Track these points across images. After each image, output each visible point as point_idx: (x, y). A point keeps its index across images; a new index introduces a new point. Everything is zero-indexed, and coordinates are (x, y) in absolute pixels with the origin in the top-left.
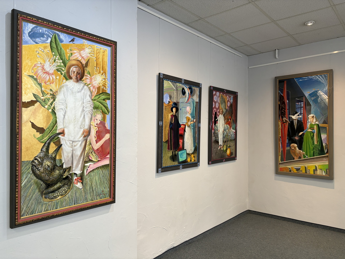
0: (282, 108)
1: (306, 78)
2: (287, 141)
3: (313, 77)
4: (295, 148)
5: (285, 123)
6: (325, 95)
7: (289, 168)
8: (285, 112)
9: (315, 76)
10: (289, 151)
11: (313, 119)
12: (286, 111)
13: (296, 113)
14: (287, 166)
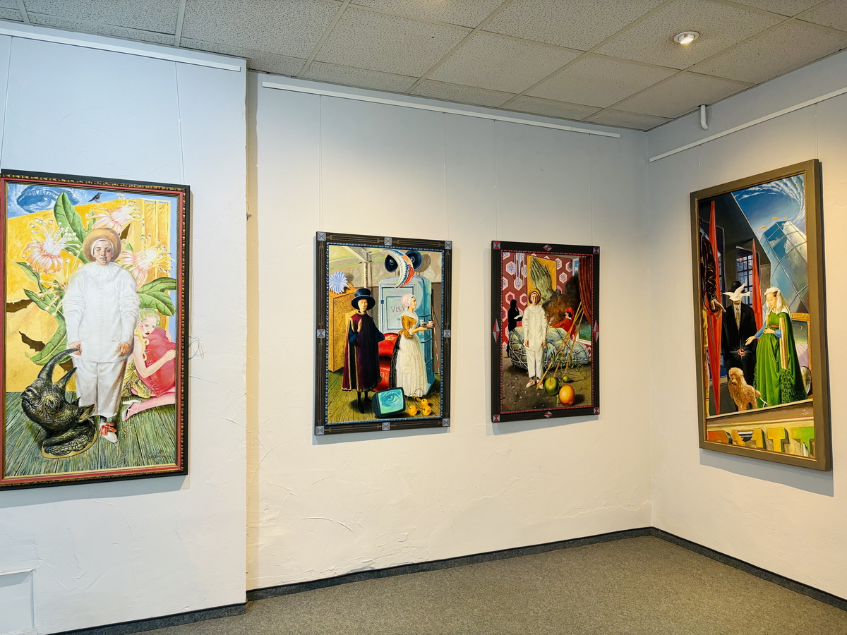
0: (709, 274)
1: (757, 188)
3: (773, 184)
4: (738, 379)
5: (715, 314)
6: (801, 233)
7: (729, 434)
8: (714, 283)
9: (777, 182)
11: (776, 300)
12: (716, 280)
13: (739, 285)
14: (723, 429)
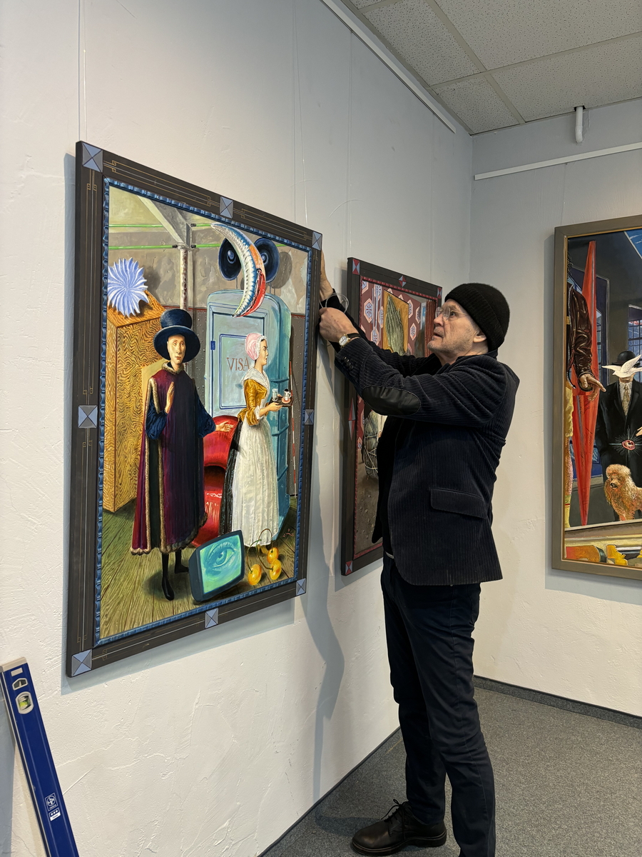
0: (579, 339)
2: (594, 455)
4: (622, 479)
5: (587, 393)
7: (600, 550)
8: (588, 352)
10: (599, 492)
12: (592, 348)
13: (630, 356)
14: (592, 543)
